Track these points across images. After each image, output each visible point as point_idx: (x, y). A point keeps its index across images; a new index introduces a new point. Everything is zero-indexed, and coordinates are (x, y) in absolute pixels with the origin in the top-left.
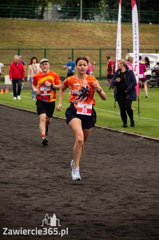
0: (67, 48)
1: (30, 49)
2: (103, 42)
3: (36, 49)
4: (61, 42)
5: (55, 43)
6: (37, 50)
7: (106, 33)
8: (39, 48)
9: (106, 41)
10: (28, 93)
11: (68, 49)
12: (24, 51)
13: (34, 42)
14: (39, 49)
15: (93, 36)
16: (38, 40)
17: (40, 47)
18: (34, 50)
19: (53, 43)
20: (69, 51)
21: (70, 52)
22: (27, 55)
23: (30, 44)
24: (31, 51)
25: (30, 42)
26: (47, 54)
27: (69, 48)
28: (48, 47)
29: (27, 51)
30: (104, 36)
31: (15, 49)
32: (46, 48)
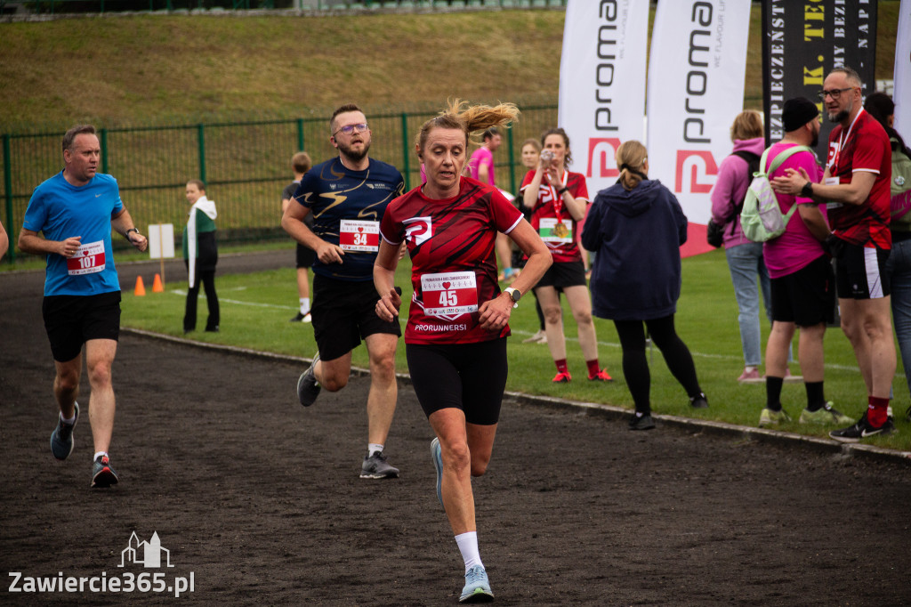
0: (383, 113)
1: (241, 124)
2: (518, 83)
3: (265, 123)
4: (358, 91)
5: (336, 95)
6: (268, 126)
7: (527, 46)
8: (275, 118)
9: (527, 79)
10: (240, 288)
11: (386, 116)
12: (221, 133)
13: (256, 94)
14: (278, 122)
15: (478, 61)
16: (273, 90)
17: (280, 115)
18: (257, 127)
19: (329, 95)
20: (389, 121)
21: (393, 125)
22: (234, 148)
23: (240, 106)
24: (245, 129)
25: (242, 97)
26: (305, 137)
27: (388, 111)
28: (312, 112)
29: (233, 130)
30: (519, 57)
31: (185, 127)
32: (303, 117)
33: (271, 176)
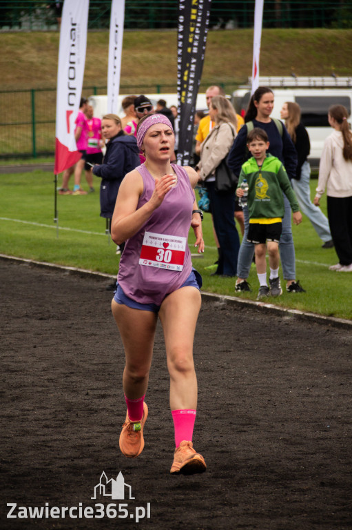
2: (39, 75)
7: (45, 53)
9: (44, 72)
15: (16, 62)
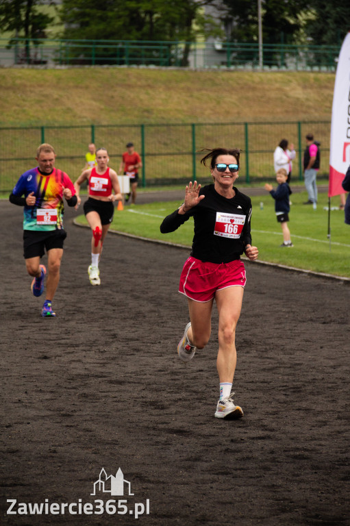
0: (236, 121)
1: (164, 125)
2: (304, 109)
3: (176, 125)
4: (223, 110)
5: (212, 112)
6: (177, 127)
7: (309, 91)
8: (181, 123)
9: (309, 107)
10: (163, 210)
11: (237, 124)
12: (152, 129)
13: (171, 110)
14: (182, 125)
15: (284, 97)
16: (179, 108)
17: (183, 121)
18: (172, 127)
19: (208, 112)
20: (239, 127)
22: (159, 137)
23: (163, 116)
24: (165, 128)
25: (164, 111)
26: (196, 133)
27: (239, 121)
28: (200, 120)
29: (159, 128)
30: (305, 96)
31: (135, 126)
32: (194, 122)
33: (177, 152)
